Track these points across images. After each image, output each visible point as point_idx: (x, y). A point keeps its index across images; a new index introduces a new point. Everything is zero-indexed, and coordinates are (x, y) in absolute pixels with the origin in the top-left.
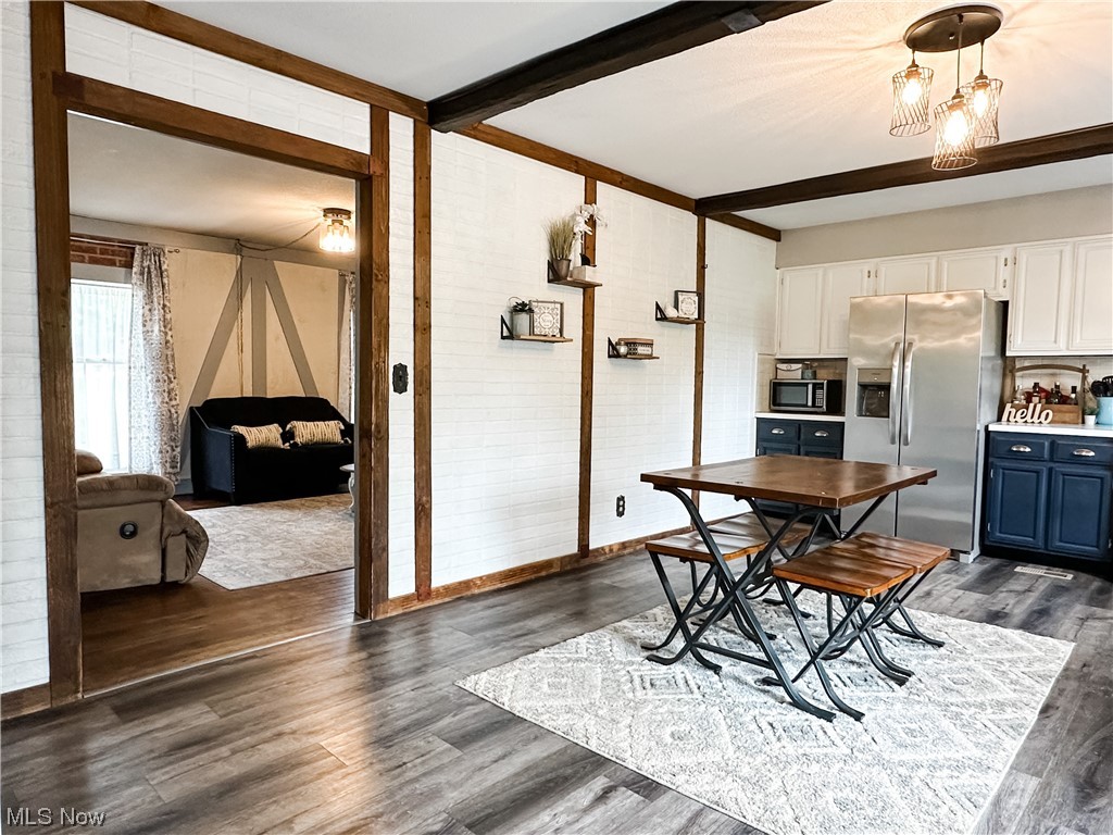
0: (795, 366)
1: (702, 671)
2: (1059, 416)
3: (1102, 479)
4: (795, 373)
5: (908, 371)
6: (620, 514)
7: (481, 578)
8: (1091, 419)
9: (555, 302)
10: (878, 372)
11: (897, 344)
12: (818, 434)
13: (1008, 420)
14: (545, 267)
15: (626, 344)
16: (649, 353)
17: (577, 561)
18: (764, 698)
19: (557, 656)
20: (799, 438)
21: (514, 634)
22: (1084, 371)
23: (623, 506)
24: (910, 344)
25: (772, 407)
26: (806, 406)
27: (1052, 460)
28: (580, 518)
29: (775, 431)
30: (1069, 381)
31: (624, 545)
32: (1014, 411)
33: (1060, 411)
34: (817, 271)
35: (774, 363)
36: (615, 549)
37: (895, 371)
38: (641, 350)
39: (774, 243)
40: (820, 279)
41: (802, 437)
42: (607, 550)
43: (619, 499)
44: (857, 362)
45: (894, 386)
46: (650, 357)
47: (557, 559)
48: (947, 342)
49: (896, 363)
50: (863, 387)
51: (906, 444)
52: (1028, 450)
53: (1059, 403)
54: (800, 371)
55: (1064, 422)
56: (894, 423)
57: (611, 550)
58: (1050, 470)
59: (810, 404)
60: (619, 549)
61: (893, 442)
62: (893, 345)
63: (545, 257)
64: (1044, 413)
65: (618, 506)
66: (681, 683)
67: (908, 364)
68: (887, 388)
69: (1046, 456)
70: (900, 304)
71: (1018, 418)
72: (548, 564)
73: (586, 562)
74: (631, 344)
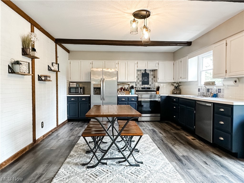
0: (74, 84)
1: (103, 166)
2: (126, 93)
3: (135, 104)
4: (74, 85)
5: (104, 85)
6: (42, 127)
7: (5, 162)
8: (130, 93)
9: (26, 62)
10: (97, 85)
11: (101, 79)
12: (83, 99)
13: (118, 94)
14: (21, 50)
15: (44, 77)
16: (50, 79)
17: (33, 145)
18: (123, 167)
19: (60, 179)
20: (78, 101)
21: (36, 178)
22: (129, 85)
23: (43, 125)
24: (104, 79)
25: (69, 93)
26: (78, 93)
27: (128, 101)
28: (33, 131)
29: (72, 99)
30: (126, 87)
31: (44, 136)
32: (119, 92)
33: (126, 92)
34: (79, 61)
35: (69, 83)
36: (42, 138)
37: (102, 85)
38: (48, 79)
39: (68, 53)
40: (80, 63)
41: (79, 100)
42: (40, 139)
43: (42, 123)
44: (93, 83)
45: (102, 88)
46: (50, 81)
47: (27, 146)
48: (111, 79)
49: (102, 83)
50: (94, 88)
51: (104, 100)
52: (124, 99)
53: (126, 91)
54: (76, 85)
55: (127, 94)
56: (102, 96)
57: (41, 139)
58: (128, 103)
59: (79, 92)
60: (43, 138)
61: (101, 100)
62: (100, 79)
63: (21, 47)
64: (124, 93)
65: (42, 125)
66: (102, 171)
67: (104, 83)
68: (100, 88)
69: (127, 101)
70: (101, 71)
71: (120, 94)
72: (25, 148)
73: (35, 144)
74: (46, 77)
